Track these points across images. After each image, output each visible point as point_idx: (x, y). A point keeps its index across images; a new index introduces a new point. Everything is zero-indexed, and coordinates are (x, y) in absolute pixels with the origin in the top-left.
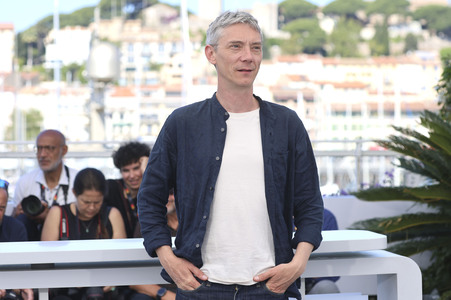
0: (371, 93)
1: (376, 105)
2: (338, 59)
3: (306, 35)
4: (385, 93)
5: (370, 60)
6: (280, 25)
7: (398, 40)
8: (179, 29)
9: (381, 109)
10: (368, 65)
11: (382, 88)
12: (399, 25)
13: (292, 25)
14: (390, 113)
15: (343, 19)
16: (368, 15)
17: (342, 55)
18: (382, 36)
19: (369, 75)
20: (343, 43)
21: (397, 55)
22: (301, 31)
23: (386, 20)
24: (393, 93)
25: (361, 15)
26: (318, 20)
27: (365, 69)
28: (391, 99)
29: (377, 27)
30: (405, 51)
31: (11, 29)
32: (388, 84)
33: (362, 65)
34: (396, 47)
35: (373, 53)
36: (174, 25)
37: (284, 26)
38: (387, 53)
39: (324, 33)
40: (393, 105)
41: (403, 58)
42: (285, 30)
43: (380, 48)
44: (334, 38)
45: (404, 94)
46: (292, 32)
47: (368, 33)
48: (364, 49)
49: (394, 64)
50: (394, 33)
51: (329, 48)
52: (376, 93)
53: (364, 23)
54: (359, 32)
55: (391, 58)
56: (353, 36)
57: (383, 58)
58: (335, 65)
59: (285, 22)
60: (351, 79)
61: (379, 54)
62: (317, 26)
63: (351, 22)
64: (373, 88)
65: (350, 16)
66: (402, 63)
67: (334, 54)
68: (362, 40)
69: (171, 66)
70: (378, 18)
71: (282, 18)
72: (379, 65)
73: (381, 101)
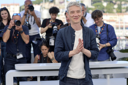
0: (117, 23)
1: (118, 26)
2: (108, 14)
3: (99, 7)
4: (121, 23)
5: (116, 14)
6: (92, 4)
7: (124, 8)
8: (64, 5)
9: (119, 27)
10: (116, 15)
11: (120, 22)
12: (124, 4)
13: (95, 4)
14: (122, 28)
15: (109, 3)
16: (116, 2)
17: (109, 12)
18: (120, 7)
19: (116, 18)
20: (109, 9)
21: (124, 12)
22: (98, 6)
23: (121, 3)
24: (123, 23)
25: (114, 2)
26: (102, 3)
27: (115, 16)
28: (122, 24)
29: (118, 5)
30: (126, 11)
31: (19, 5)
32: (121, 20)
33: (114, 15)
34: (123, 10)
35: (117, 12)
36: (63, 4)
37: (93, 4)
38: (121, 12)
39: (104, 6)
40: (123, 26)
41: (125, 13)
42: (93, 6)
43: (119, 11)
44: (107, 8)
45: (126, 23)
46: (95, 6)
47: (116, 6)
48: (115, 11)
49: (123, 15)
50: (123, 7)
51: (105, 10)
52: (118, 23)
53: (115, 4)
54: (113, 6)
55: (122, 13)
56: (112, 7)
57: (120, 13)
58: (107, 15)
59: (93, 3)
60: (111, 19)
61: (119, 12)
62: (102, 5)
63: (111, 4)
64: (117, 21)
65: (111, 2)
66: (125, 15)
67: (107, 12)
68: (114, 8)
69: (62, 15)
70: (118, 2)
71: (93, 2)
72: (119, 15)
73: (119, 25)
